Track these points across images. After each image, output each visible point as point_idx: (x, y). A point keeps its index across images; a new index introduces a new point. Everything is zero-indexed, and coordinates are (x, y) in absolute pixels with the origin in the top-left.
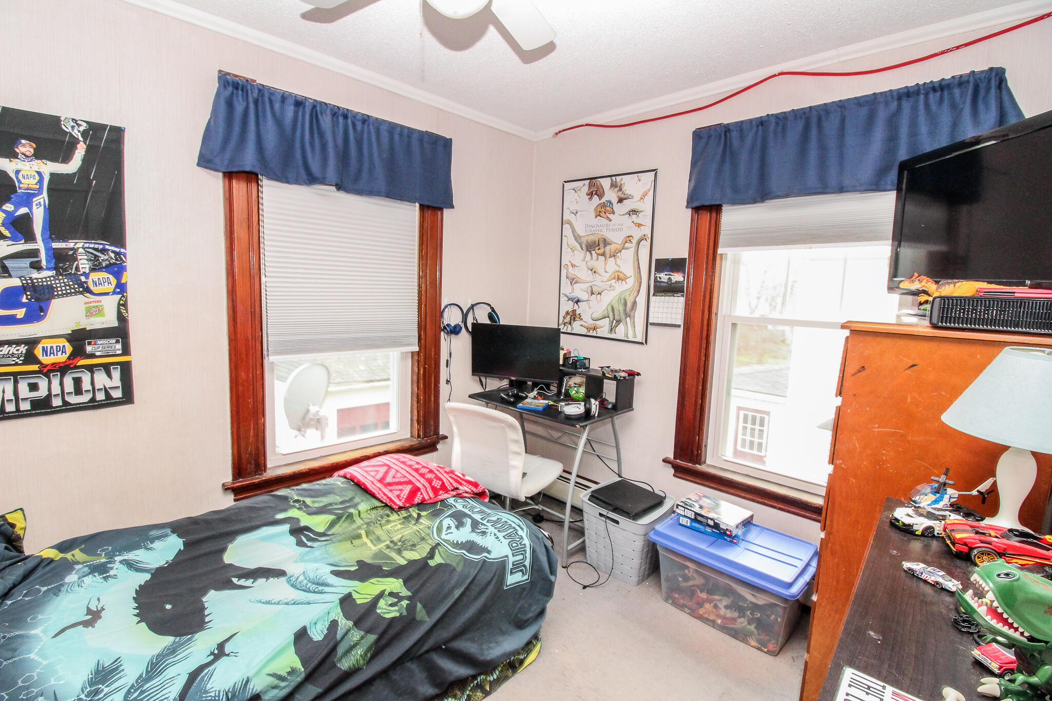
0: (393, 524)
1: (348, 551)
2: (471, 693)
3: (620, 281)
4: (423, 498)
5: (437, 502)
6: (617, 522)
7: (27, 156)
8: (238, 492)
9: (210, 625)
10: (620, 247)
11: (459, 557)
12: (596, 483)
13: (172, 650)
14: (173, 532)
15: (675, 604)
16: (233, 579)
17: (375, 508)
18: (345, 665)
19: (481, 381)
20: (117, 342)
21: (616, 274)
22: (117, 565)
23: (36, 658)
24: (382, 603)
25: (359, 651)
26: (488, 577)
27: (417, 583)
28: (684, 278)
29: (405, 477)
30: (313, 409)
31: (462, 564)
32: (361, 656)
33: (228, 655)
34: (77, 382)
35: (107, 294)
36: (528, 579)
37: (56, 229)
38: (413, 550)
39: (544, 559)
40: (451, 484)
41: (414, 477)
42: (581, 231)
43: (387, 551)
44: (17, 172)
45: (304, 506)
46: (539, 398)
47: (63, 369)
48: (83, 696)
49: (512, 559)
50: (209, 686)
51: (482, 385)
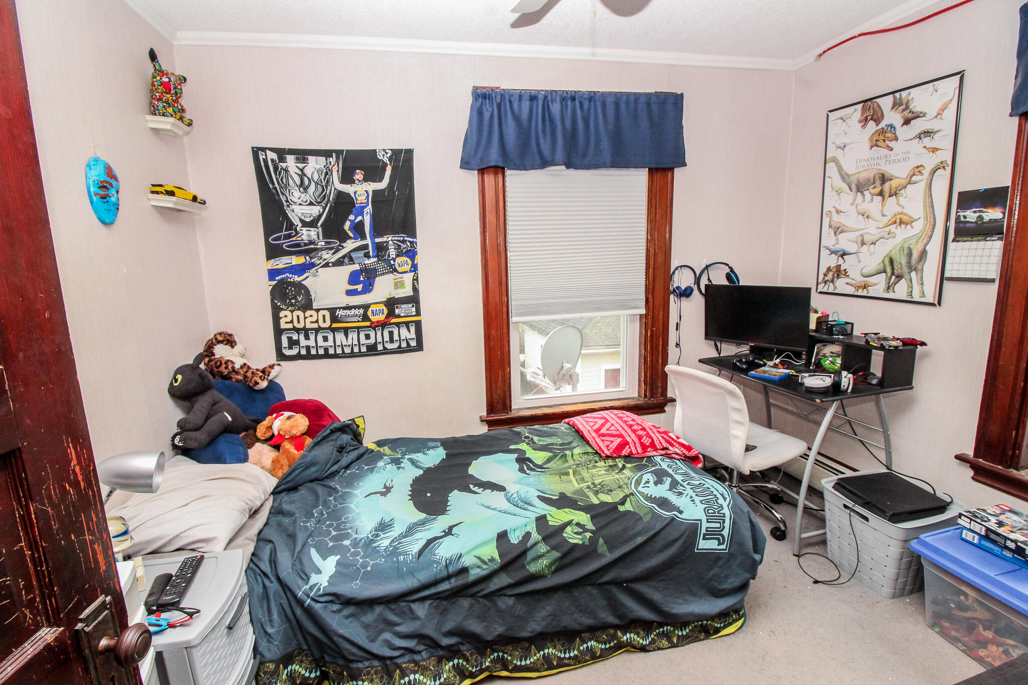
0: (598, 469)
1: (555, 483)
2: (656, 638)
3: (903, 226)
4: (631, 452)
5: (644, 458)
6: (867, 519)
7: (360, 181)
8: (491, 424)
9: (448, 513)
10: (904, 182)
11: (649, 509)
12: (854, 470)
13: (423, 523)
14: (442, 445)
15: (944, 634)
16: (470, 485)
17: (587, 453)
18: (533, 568)
19: (716, 346)
20: (413, 306)
21: (898, 217)
22: (405, 461)
23: (354, 507)
24: (569, 529)
25: (545, 562)
26: (676, 534)
27: (602, 521)
28: (1004, 214)
29: (618, 430)
30: (567, 366)
31: (650, 516)
32: (546, 566)
33: (453, 535)
34: (391, 334)
35: (406, 272)
36: (725, 550)
37: (378, 230)
38: (608, 494)
39: (747, 534)
40: (661, 443)
41: (626, 432)
42: (849, 169)
43: (586, 491)
44: (355, 193)
45: (531, 443)
46: (780, 366)
47: (383, 325)
48: (370, 536)
49: (705, 525)
50: (437, 552)
51: (717, 350)
